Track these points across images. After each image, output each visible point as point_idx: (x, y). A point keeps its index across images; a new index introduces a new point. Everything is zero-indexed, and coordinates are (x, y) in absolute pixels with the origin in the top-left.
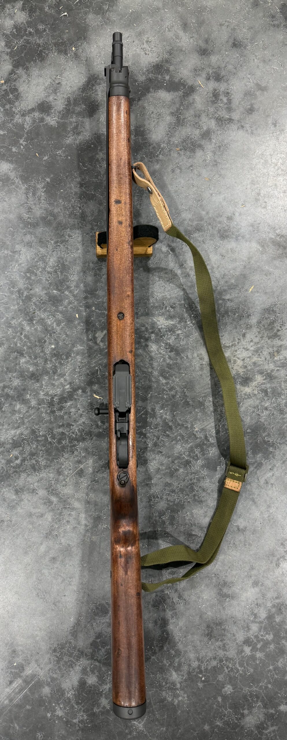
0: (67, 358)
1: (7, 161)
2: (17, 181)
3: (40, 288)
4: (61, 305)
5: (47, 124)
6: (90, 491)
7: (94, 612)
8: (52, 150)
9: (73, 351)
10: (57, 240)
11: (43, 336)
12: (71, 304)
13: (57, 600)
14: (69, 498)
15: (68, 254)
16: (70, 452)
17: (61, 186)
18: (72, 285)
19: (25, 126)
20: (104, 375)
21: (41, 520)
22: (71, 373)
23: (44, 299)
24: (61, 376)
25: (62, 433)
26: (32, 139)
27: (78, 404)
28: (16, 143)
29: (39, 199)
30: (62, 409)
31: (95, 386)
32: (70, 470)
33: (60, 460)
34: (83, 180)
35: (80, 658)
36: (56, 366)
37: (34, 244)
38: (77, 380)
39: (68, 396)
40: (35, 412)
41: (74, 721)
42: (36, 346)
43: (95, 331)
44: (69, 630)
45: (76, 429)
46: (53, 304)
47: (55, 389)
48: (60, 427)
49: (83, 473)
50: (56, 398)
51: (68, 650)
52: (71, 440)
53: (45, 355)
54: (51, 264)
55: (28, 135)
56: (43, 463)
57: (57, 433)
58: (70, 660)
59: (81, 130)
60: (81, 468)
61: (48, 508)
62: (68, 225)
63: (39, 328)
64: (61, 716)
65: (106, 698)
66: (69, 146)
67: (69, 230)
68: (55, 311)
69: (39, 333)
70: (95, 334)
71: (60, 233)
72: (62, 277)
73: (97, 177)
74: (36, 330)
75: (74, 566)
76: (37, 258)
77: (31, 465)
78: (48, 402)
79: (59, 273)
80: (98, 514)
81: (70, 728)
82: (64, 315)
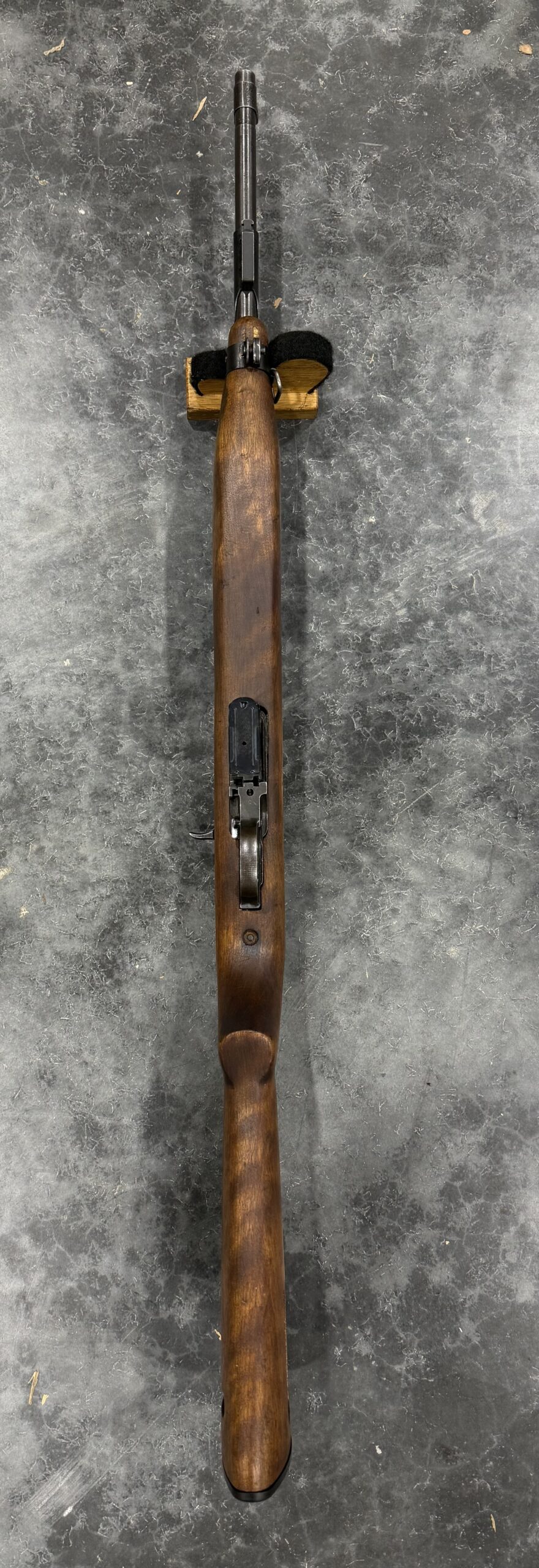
0: (403, 548)
1: (287, 108)
2: (307, 155)
3: (350, 387)
4: (395, 428)
5: (378, 39)
6: (447, 847)
7: (449, 1117)
8: (387, 94)
9: (418, 534)
10: (392, 284)
11: (352, 494)
12: (418, 427)
13: (366, 1085)
14: (397, 859)
15: (416, 316)
16: (404, 757)
17: (406, 171)
18: (421, 386)
19: (330, 39)
20: (487, 591)
21: (334, 902)
22: (411, 581)
23: (357, 411)
24: (388, 586)
25: (388, 714)
26: (344, 68)
27: (425, 652)
28: (308, 72)
29: (356, 196)
30: (388, 662)
31: (464, 614)
32: (402, 797)
33: (381, 774)
34: (455, 163)
35: (414, 1222)
36: (377, 565)
37: (339, 289)
38: (423, 599)
39: (403, 633)
40: (326, 664)
41: (397, 1368)
42: (334, 515)
43: (469, 491)
44: (391, 1155)
45: (416, 708)
46: (379, 426)
47: (373, 615)
48: (381, 700)
49: (429, 805)
50: (375, 635)
51: (388, 1202)
52: (407, 731)
53: (354, 537)
54: (375, 335)
55: (336, 58)
56: (341, 778)
57: (376, 714)
58: (392, 1227)
59: (453, 58)
60: (427, 796)
61: (349, 878)
62: (418, 255)
63: (344, 475)
64: (367, 1356)
65: (472, 1319)
66: (426, 90)
67: (419, 265)
68: (381, 439)
69: (343, 488)
70: (469, 498)
71: (399, 271)
72: (400, 366)
73: (485, 159)
74: (336, 479)
75: (406, 1010)
76: (346, 319)
77: (313, 781)
78: (358, 644)
79: (394, 357)
80: (464, 900)
81: (386, 1383)
82: (400, 450)
